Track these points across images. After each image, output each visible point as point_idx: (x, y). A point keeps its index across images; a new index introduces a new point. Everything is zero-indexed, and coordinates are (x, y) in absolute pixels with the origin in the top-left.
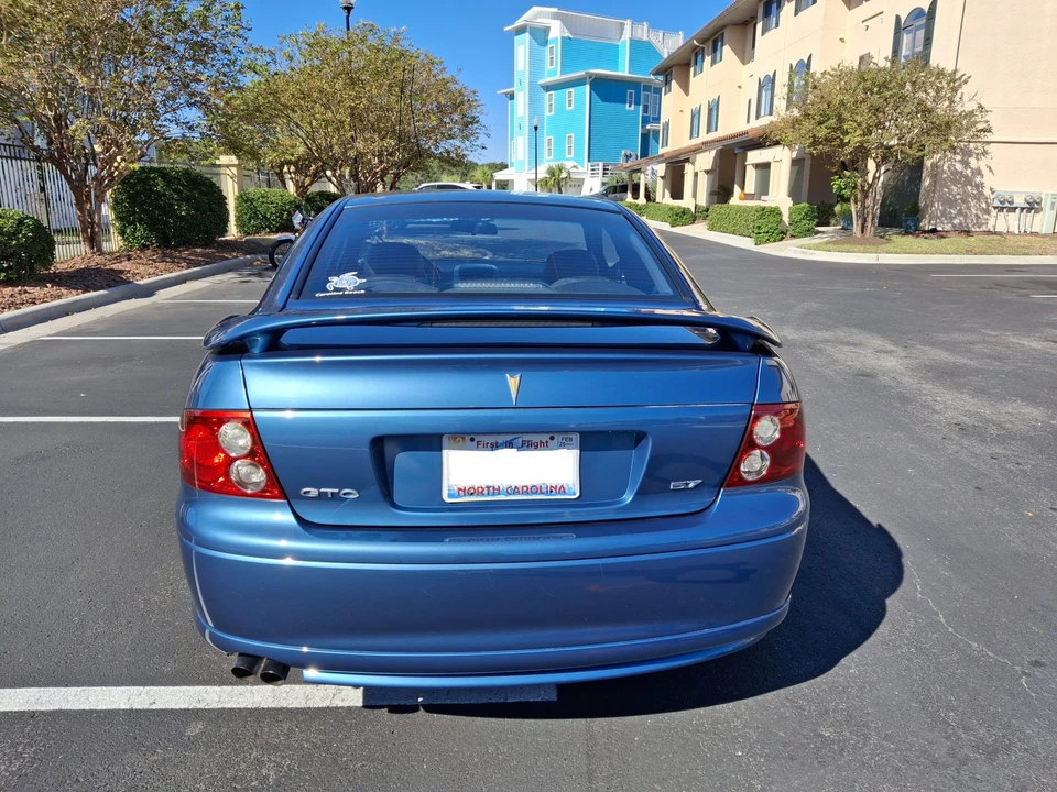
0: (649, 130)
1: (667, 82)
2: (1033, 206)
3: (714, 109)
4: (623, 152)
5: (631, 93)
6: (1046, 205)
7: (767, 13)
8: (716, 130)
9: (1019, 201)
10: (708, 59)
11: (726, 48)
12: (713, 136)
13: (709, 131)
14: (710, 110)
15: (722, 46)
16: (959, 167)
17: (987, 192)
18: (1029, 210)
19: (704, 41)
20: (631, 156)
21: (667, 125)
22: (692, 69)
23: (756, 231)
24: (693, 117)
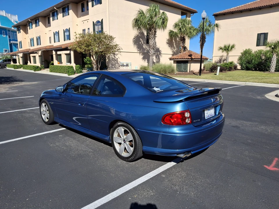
0: (12, 43)
1: (19, 30)
2: (127, 65)
3: (38, 39)
4: (4, 49)
5: (4, 32)
6: (129, 65)
7: (53, 16)
8: (40, 45)
9: (125, 64)
10: (34, 25)
11: (40, 23)
12: (39, 46)
13: (38, 45)
14: (37, 39)
15: (39, 22)
16: (113, 57)
17: (119, 62)
18: (127, 66)
19: (31, 20)
20: (7, 51)
21: (21, 42)
22: (28, 27)
23: (68, 72)
24: (31, 40)
